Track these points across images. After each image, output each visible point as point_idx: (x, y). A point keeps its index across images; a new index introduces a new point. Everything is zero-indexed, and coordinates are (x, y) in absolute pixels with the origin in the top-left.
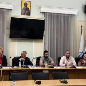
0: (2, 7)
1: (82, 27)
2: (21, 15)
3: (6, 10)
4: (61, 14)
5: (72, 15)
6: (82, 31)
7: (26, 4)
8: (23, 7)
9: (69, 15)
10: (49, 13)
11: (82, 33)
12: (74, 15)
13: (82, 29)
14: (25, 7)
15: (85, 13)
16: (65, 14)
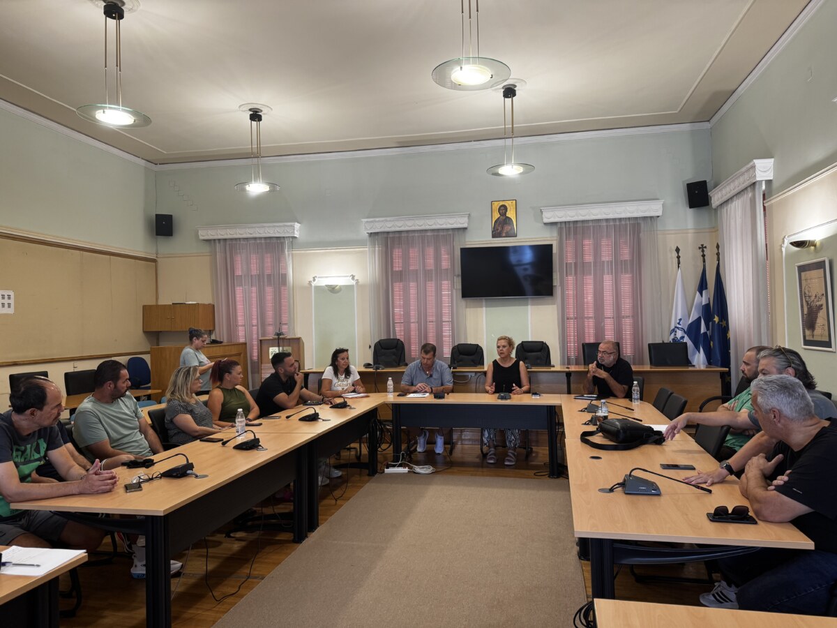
0: (441, 225)
1: (678, 250)
3: (450, 232)
4: (607, 220)
5: (645, 218)
6: (679, 263)
7: (502, 208)
9: (636, 218)
10: (569, 222)
12: (651, 217)
13: (678, 257)
14: (501, 217)
15: (690, 207)
16: (620, 219)
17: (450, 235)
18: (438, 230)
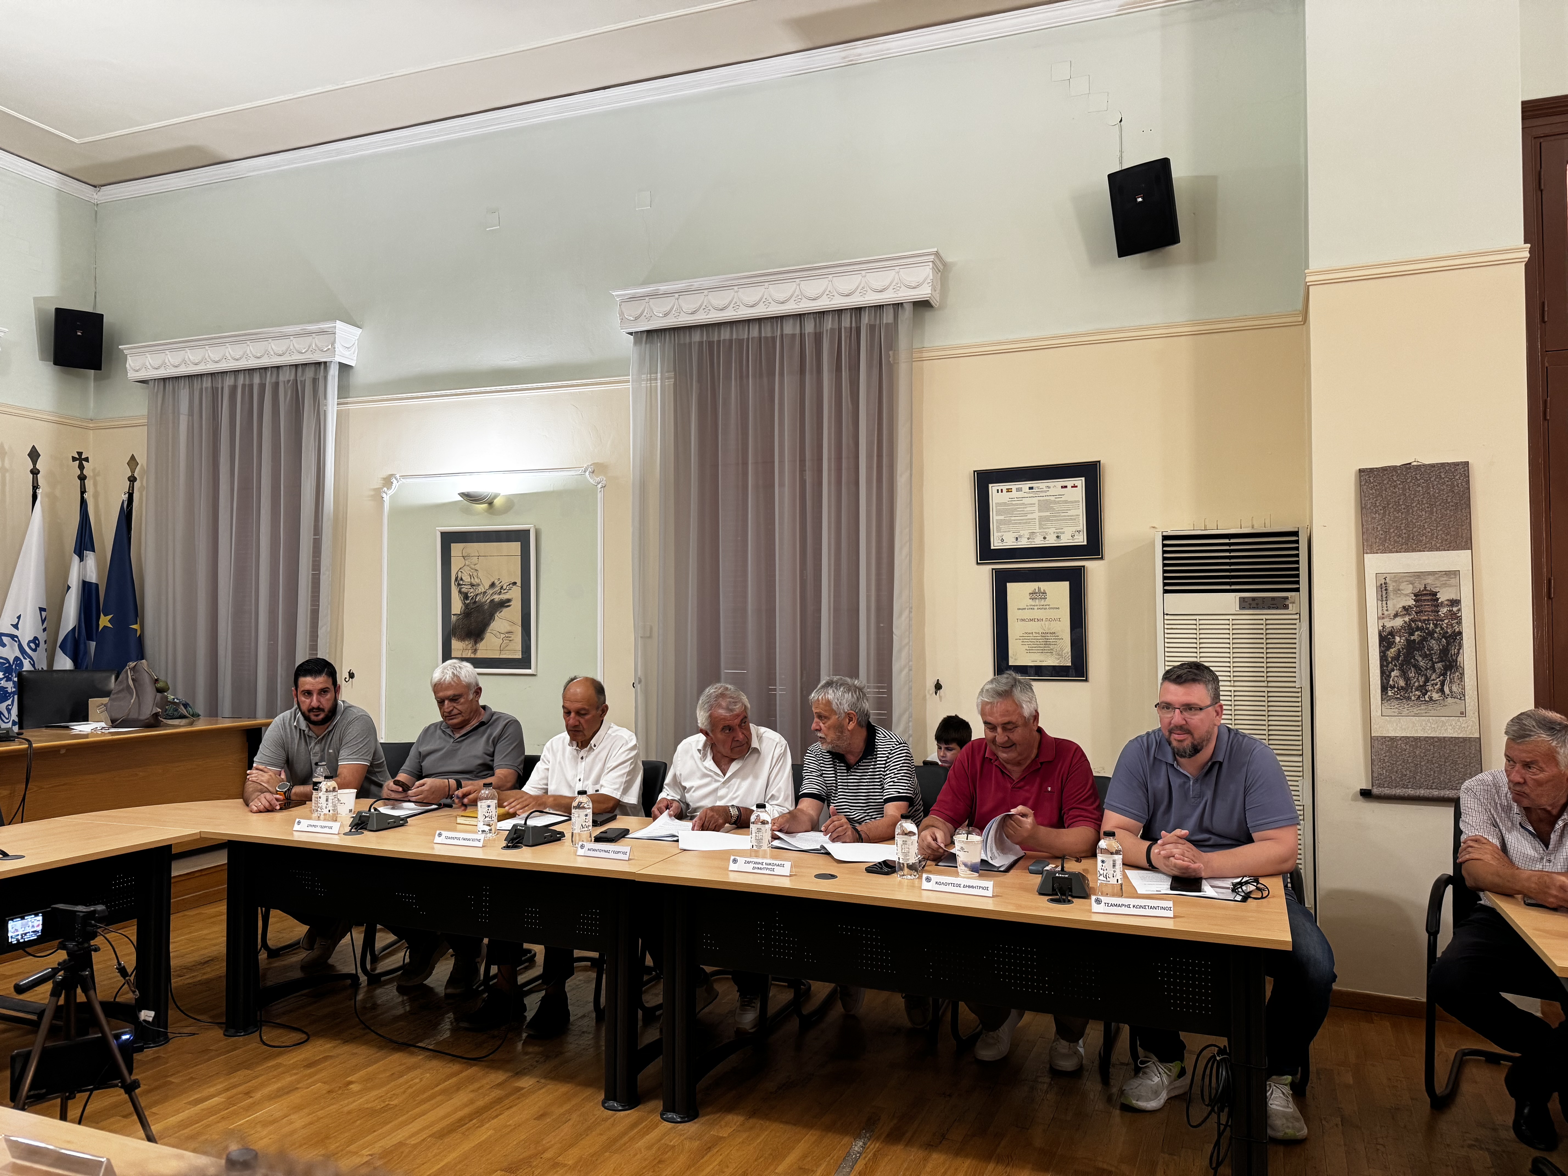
6: (35, 486)
11: (35, 497)
15: (56, 363)
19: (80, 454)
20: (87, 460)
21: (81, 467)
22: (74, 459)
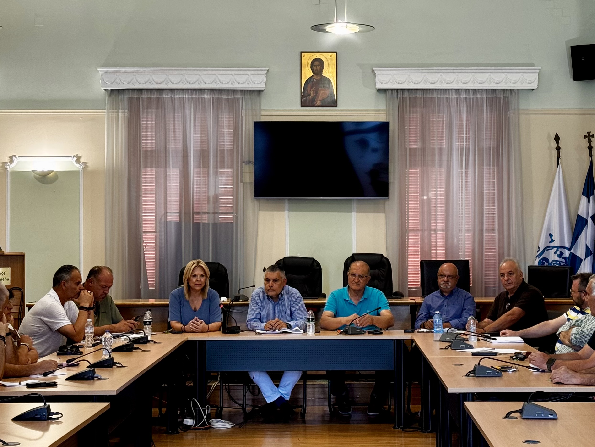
2: (302, 106)
3: (239, 96)
5: (512, 90)
6: (559, 157)
7: (316, 63)
8: (308, 77)
9: (503, 91)
11: (558, 163)
14: (315, 77)
15: (575, 79)
17: (238, 99)
18: (220, 91)
19: (589, 133)
20: (593, 136)
21: (590, 141)
22: (585, 137)
